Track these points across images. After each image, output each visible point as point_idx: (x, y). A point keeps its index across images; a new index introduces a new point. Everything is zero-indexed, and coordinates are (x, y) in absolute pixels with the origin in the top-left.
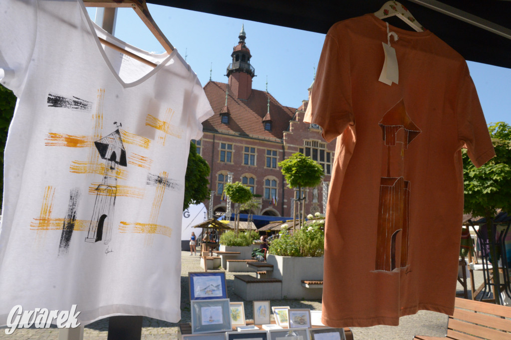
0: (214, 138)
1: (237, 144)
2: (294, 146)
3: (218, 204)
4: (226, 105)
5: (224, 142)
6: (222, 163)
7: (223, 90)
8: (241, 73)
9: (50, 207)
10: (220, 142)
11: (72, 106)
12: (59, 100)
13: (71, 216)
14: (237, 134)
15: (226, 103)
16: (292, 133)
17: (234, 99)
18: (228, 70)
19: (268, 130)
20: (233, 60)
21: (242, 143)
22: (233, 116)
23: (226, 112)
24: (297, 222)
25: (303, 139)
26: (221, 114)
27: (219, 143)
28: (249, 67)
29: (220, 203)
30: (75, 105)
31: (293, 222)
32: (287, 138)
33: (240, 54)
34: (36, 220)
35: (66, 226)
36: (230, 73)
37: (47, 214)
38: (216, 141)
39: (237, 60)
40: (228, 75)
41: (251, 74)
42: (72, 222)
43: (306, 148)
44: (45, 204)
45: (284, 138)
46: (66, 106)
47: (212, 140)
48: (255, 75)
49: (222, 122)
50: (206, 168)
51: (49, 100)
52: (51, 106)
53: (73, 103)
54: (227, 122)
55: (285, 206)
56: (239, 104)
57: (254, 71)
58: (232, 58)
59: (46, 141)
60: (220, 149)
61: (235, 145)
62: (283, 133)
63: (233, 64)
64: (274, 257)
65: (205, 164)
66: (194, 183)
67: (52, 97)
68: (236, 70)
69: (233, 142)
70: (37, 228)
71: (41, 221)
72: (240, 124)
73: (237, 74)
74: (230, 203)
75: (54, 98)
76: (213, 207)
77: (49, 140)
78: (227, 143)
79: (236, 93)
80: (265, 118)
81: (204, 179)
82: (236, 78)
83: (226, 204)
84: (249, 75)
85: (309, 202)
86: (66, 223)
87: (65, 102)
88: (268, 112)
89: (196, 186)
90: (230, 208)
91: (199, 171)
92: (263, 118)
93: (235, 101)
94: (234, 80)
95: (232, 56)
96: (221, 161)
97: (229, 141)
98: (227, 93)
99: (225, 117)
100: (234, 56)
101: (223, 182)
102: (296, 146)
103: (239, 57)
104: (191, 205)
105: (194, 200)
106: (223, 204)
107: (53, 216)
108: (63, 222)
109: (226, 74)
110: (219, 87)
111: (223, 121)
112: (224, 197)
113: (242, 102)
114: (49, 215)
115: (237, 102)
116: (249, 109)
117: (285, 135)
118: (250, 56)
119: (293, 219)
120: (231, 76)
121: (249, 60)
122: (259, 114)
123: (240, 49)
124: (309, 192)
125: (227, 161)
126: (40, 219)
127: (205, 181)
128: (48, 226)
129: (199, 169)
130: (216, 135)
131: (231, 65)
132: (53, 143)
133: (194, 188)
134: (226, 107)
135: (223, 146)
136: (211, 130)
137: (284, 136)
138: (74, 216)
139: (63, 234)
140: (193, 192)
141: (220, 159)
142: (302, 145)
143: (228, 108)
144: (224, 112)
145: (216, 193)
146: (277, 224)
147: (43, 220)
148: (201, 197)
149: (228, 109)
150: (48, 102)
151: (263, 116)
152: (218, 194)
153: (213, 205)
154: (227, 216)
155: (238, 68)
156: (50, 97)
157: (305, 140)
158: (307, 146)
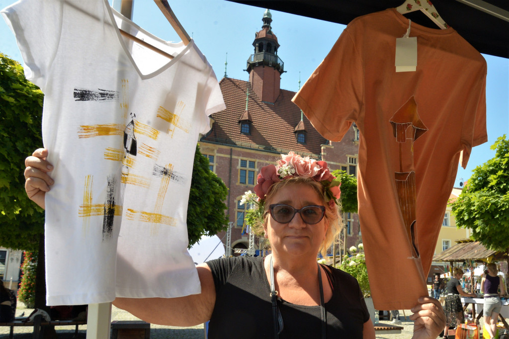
0: (231, 153)
1: (261, 161)
2: (335, 163)
3: (237, 239)
4: (246, 109)
5: (244, 159)
6: (243, 185)
7: (243, 90)
8: (266, 67)
9: (91, 194)
10: (240, 158)
11: (99, 98)
12: (86, 94)
13: (111, 202)
14: (261, 148)
15: (246, 107)
16: (333, 147)
17: (256, 102)
18: (248, 63)
19: (301, 143)
20: (255, 50)
21: (268, 160)
22: (255, 124)
23: (247, 118)
24: (337, 259)
25: (347, 155)
26: (240, 122)
27: (238, 160)
28: (277, 60)
29: (240, 238)
30: (102, 97)
31: (333, 259)
32: (325, 154)
33: (264, 43)
34: (81, 207)
35: (107, 211)
36: (251, 67)
37: (89, 201)
38: (234, 157)
39: (260, 50)
40: (249, 70)
41: (279, 69)
42: (112, 208)
43: (350, 166)
44: (86, 192)
45: (322, 153)
46: (93, 99)
47: (228, 156)
48: (284, 70)
49: (241, 132)
50: (222, 188)
51: (75, 95)
52: (78, 100)
53: (100, 96)
54: (248, 132)
56: (263, 109)
57: (283, 65)
58: (254, 48)
59: (80, 134)
60: (239, 167)
61: (258, 162)
62: (321, 147)
63: (255, 55)
65: (221, 184)
66: (207, 208)
67: (77, 92)
68: (260, 64)
69: (257, 158)
70: (82, 215)
71: (85, 209)
72: (265, 134)
73: (261, 68)
74: (253, 237)
75: (80, 92)
76: (232, 242)
77: (82, 132)
78: (248, 159)
79: (259, 94)
80: (297, 127)
81: (220, 203)
82: (259, 75)
83: (248, 239)
84: (276, 71)
85: (353, 235)
86: (107, 208)
87: (91, 95)
88: (302, 120)
89: (210, 211)
90: (253, 244)
91: (214, 193)
92: (295, 127)
93: (258, 104)
94: (257, 77)
95: (254, 44)
96: (240, 183)
97: (251, 158)
98: (248, 94)
99: (246, 125)
100: (257, 45)
101: (243, 211)
102: (338, 164)
103: (262, 46)
104: (203, 237)
105: (206, 231)
106: (243, 239)
107: (94, 202)
108: (103, 208)
109: (246, 69)
110: (237, 86)
111: (243, 131)
112: (245, 230)
113: (268, 105)
114: (91, 202)
115: (260, 106)
116: (276, 116)
117: (323, 149)
118: (277, 46)
119: (332, 255)
120: (252, 70)
121: (276, 50)
122: (289, 122)
123: (265, 36)
124: (354, 222)
125: (249, 183)
126: (84, 207)
127: (222, 206)
128: (90, 212)
129: (213, 190)
130: (233, 148)
131: (253, 56)
132: (87, 135)
133: (207, 215)
134: (247, 112)
135: (244, 163)
136: (226, 143)
137: (322, 151)
138: (113, 202)
139: (105, 219)
140: (206, 220)
141: (239, 181)
142: (345, 163)
143: (249, 113)
144: (243, 119)
145: (235, 225)
147: (86, 207)
148: (216, 225)
149: (249, 115)
150: (75, 97)
151: (295, 124)
152: (238, 226)
153: (231, 239)
154: (249, 253)
155: (262, 60)
156: (76, 91)
157: (349, 156)
158: (351, 164)
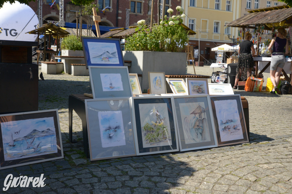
3: (47, 14)
55: (120, 18)
64: (132, 52)
74: (63, 11)
85: (143, 14)
90: (63, 17)
124: (144, 3)
146: (118, 31)
152: (47, 2)
153: (43, 14)
154: (60, 25)
